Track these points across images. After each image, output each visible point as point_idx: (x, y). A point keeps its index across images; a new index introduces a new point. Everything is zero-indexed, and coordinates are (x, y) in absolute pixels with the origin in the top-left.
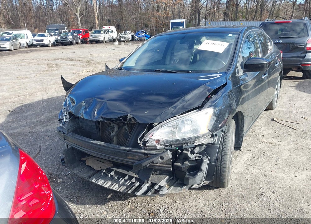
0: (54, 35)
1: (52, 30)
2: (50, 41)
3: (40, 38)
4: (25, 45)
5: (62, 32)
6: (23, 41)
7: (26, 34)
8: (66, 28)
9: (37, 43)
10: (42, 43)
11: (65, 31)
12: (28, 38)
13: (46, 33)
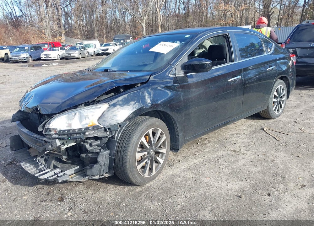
0: (119, 45)
1: (118, 40)
2: (114, 49)
3: (105, 48)
4: (93, 54)
5: (127, 42)
6: (91, 51)
7: (95, 44)
8: (131, 38)
9: (103, 52)
10: (107, 51)
11: (129, 40)
12: (96, 47)
13: (112, 43)
